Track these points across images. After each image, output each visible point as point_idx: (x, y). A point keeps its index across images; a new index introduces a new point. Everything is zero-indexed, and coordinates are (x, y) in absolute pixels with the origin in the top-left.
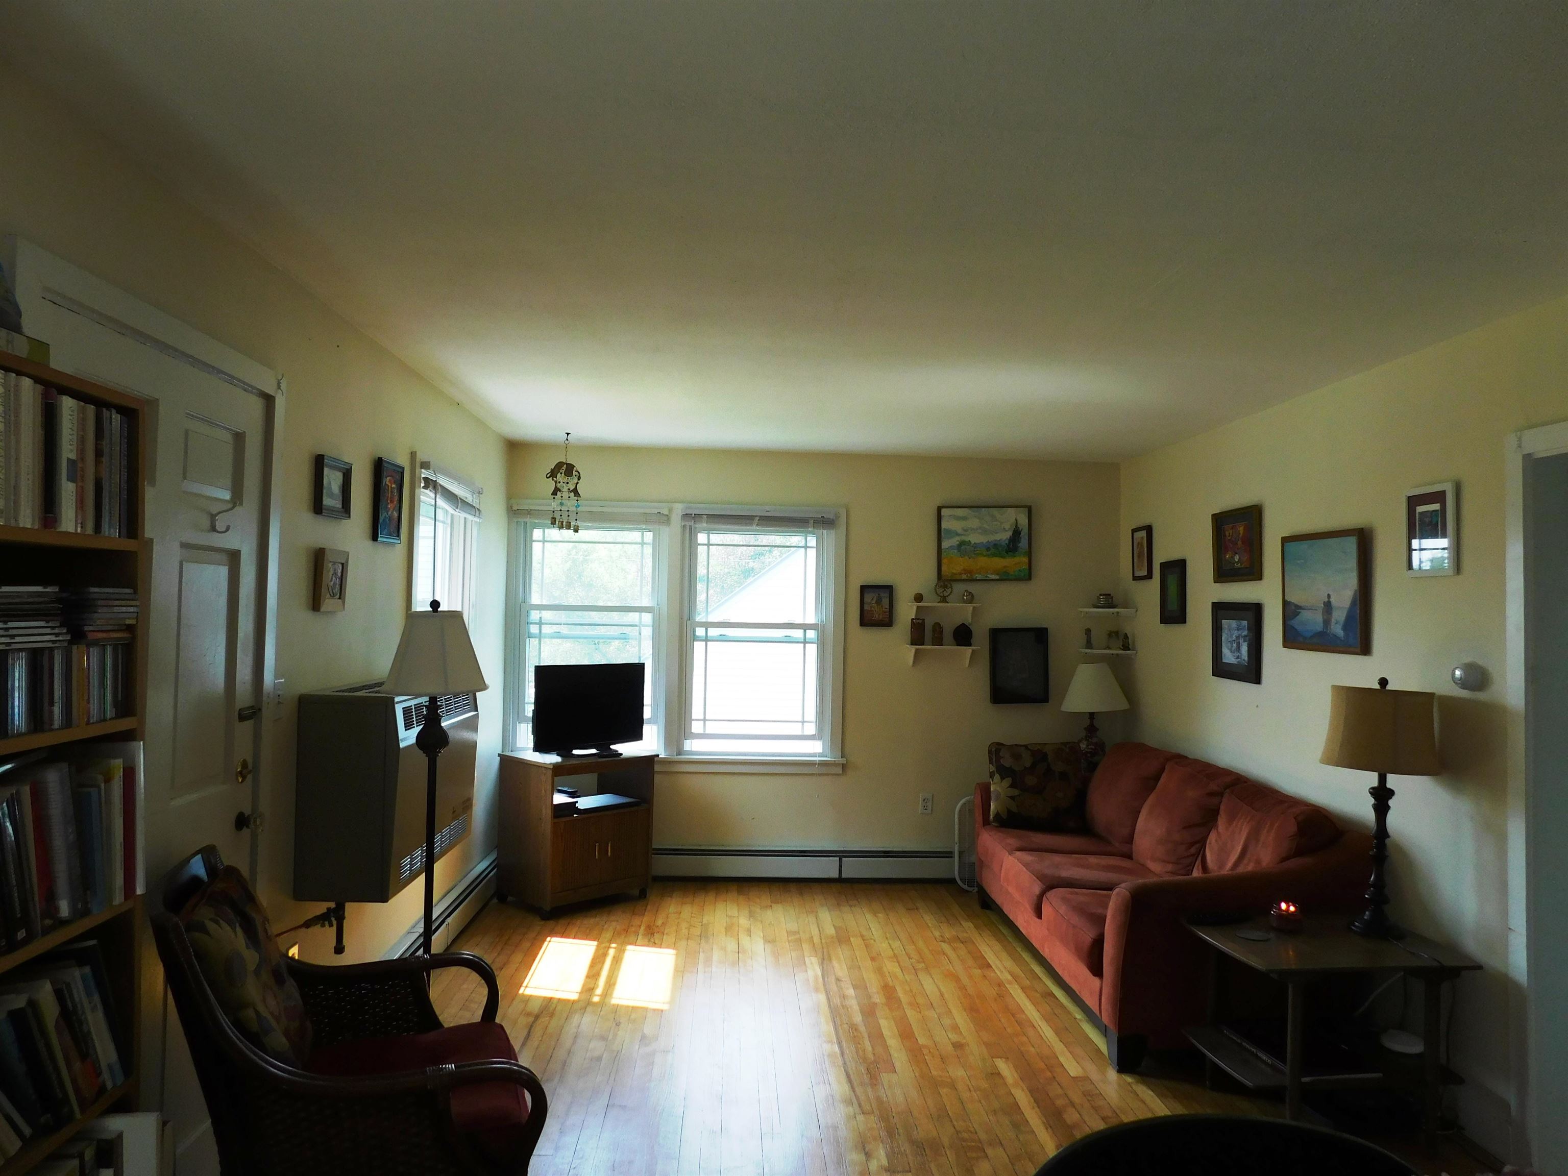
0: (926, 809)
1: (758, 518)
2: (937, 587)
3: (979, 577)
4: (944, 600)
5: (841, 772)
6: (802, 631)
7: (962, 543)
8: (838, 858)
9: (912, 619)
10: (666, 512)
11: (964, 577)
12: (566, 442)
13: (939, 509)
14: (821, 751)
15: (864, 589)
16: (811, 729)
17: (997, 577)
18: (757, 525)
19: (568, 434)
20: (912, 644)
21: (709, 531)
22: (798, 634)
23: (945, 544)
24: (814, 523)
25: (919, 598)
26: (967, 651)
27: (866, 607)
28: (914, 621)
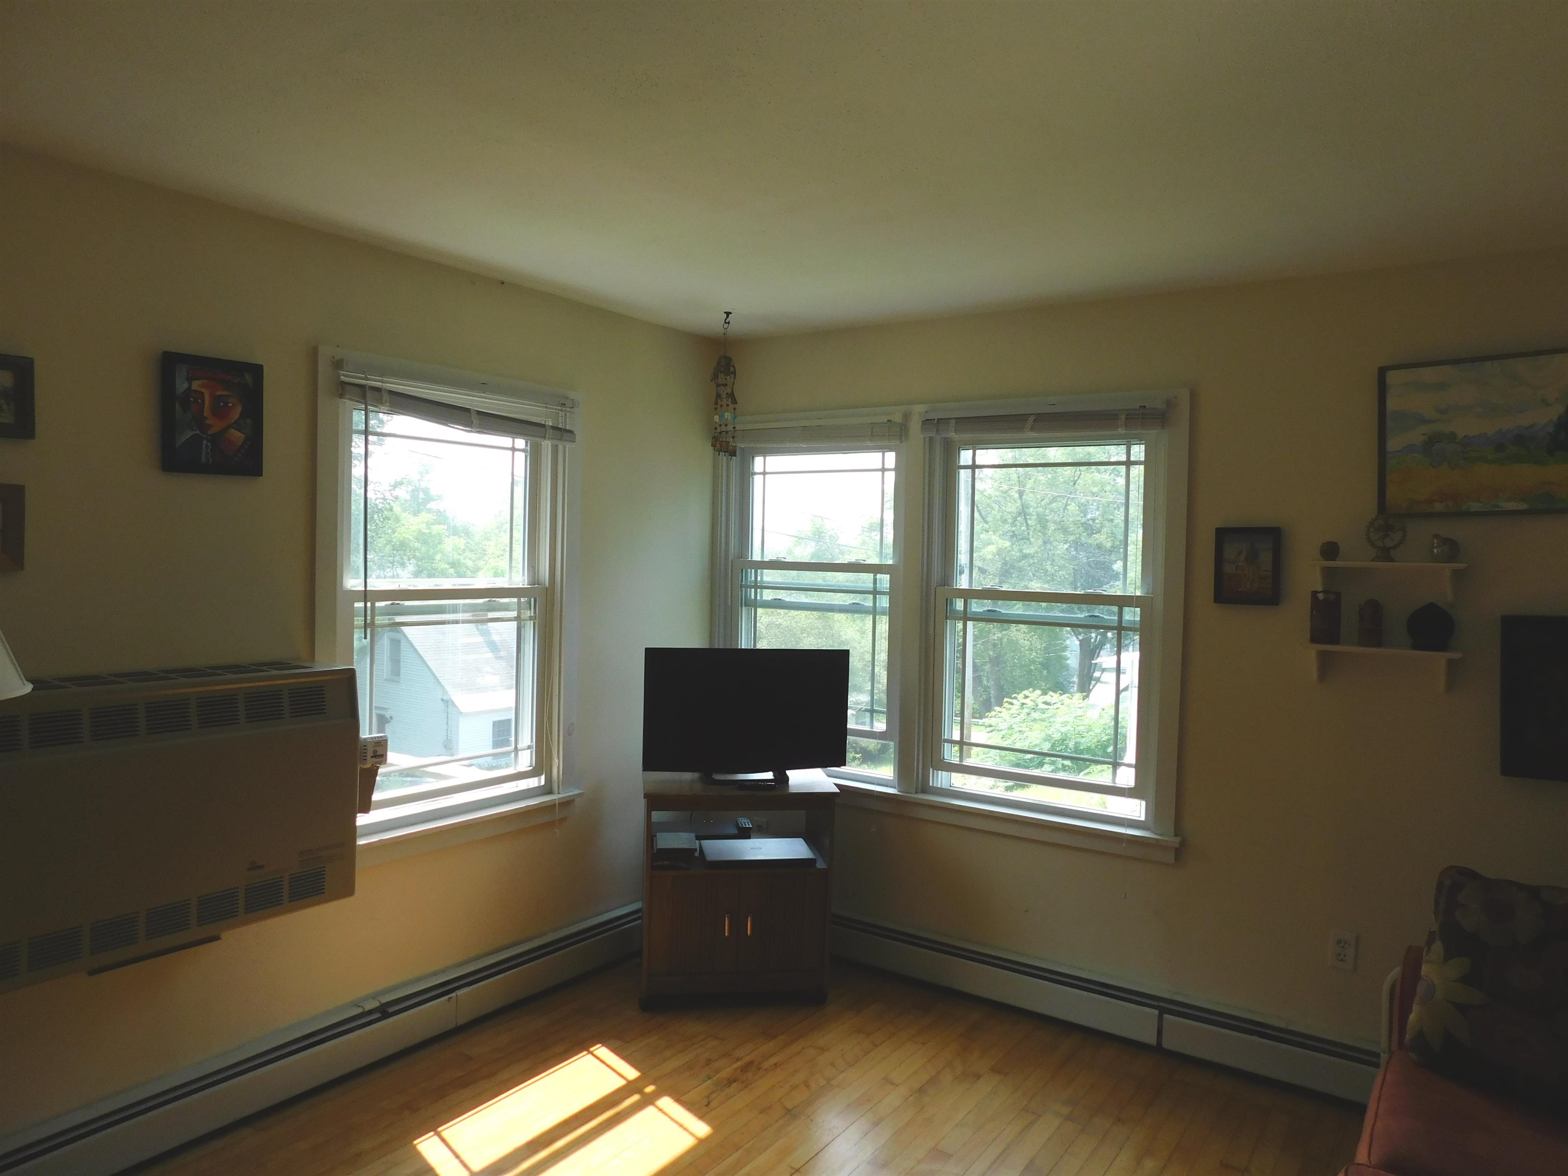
0: (1342, 960)
1: (1032, 419)
2: (1371, 529)
3: (1475, 506)
4: (1385, 554)
5: (1173, 861)
6: (1115, 609)
7: (1433, 440)
8: (1156, 1012)
9: (1315, 593)
10: (898, 418)
11: (1439, 507)
12: (726, 326)
13: (1382, 372)
14: (1143, 818)
15: (1223, 535)
16: (1127, 777)
17: (1523, 506)
18: (1032, 429)
19: (728, 314)
20: (1313, 640)
21: (975, 445)
22: (1108, 614)
23: (1394, 444)
24: (1127, 418)
25: (1330, 550)
26: (1439, 660)
27: (1228, 568)
28: (1321, 596)
